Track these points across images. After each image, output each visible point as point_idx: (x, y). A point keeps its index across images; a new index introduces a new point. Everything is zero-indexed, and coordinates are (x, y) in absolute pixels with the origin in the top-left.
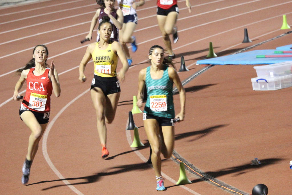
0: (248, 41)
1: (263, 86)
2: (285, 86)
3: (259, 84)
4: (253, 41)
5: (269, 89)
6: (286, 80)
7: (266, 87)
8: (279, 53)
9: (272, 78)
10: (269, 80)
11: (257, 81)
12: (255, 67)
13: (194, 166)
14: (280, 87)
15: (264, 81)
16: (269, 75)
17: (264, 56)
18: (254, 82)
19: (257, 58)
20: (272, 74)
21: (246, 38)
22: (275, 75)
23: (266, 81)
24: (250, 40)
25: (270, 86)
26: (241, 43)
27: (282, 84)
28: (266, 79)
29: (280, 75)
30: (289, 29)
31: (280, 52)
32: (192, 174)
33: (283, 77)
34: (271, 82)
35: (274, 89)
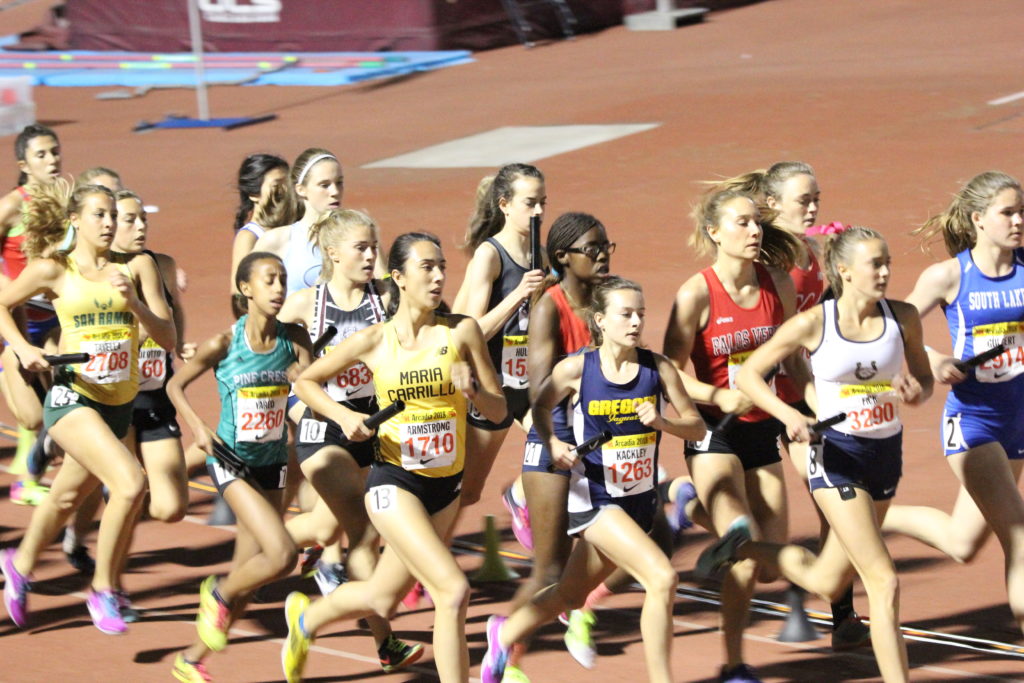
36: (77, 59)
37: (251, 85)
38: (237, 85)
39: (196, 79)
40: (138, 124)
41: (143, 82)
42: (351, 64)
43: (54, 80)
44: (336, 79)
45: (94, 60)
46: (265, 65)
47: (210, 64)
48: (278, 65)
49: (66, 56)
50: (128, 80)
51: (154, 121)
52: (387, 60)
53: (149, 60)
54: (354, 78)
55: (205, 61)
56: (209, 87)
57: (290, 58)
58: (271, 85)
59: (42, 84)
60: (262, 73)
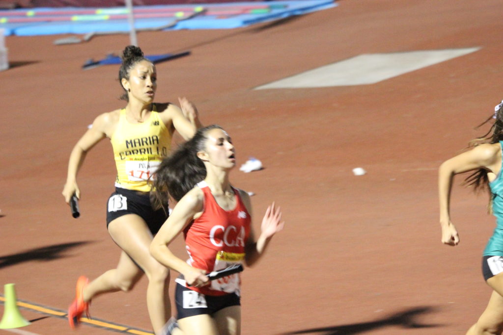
36: (37, 15)
37: (169, 30)
38: (160, 30)
39: (129, 27)
40: (88, 61)
41: (90, 30)
42: (245, 11)
43: (21, 31)
44: (234, 23)
45: (51, 14)
46: (180, 15)
47: (137, 15)
48: (189, 14)
49: (31, 13)
50: (77, 29)
51: (97, 59)
52: (271, 8)
53: (93, 14)
54: (246, 22)
55: (134, 13)
56: (138, 32)
57: (199, 8)
58: (185, 30)
59: (13, 34)
60: (179, 20)
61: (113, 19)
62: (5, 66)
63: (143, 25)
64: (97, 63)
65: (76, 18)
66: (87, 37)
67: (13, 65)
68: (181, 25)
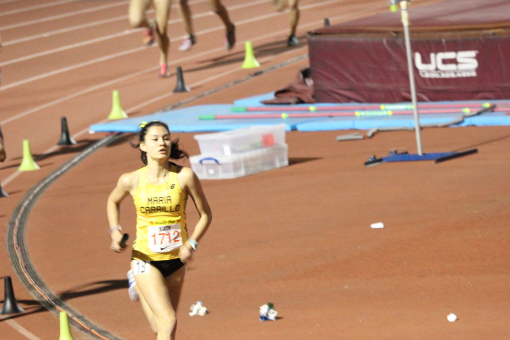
0: (183, 90)
1: (211, 172)
2: (252, 171)
3: (204, 168)
4: (192, 89)
5: (222, 176)
6: (253, 159)
7: (216, 172)
8: (239, 111)
9: (227, 156)
10: (221, 160)
11: (201, 162)
12: (197, 137)
13: (86, 318)
14: (242, 173)
15: (213, 162)
16: (222, 151)
17: (212, 117)
18: (196, 165)
19: (201, 119)
20: (227, 149)
21: (180, 84)
22: (233, 151)
23: (216, 161)
24: (188, 88)
25: (225, 171)
26: (171, 94)
27: (246, 167)
28: (217, 158)
29: (242, 151)
30: (256, 68)
31: (241, 109)
32: (83, 333)
33: (247, 155)
34: (227, 164)
35: (231, 175)
36: (318, 110)
37: (454, 126)
38: (446, 126)
39: (413, 123)
41: (372, 126)
43: (302, 127)
45: (334, 110)
46: (467, 111)
47: (421, 111)
48: (475, 111)
49: (312, 108)
50: (359, 125)
51: (380, 156)
53: (379, 109)
55: (418, 108)
57: (487, 104)
58: (473, 126)
59: (294, 129)
60: (465, 117)
61: (396, 114)
62: (286, 163)
63: (427, 121)
64: (380, 160)
65: (358, 113)
66: (370, 134)
67: (292, 162)
68: (468, 122)
